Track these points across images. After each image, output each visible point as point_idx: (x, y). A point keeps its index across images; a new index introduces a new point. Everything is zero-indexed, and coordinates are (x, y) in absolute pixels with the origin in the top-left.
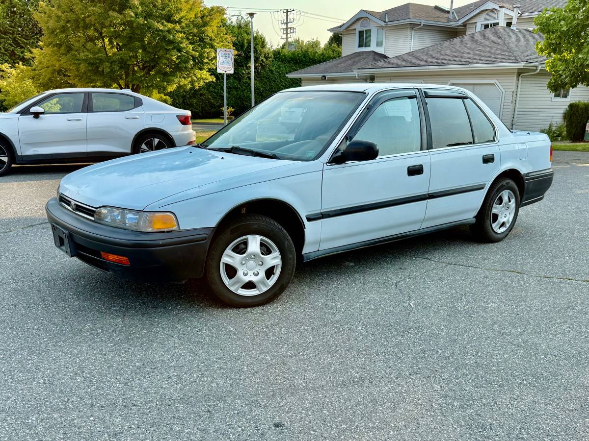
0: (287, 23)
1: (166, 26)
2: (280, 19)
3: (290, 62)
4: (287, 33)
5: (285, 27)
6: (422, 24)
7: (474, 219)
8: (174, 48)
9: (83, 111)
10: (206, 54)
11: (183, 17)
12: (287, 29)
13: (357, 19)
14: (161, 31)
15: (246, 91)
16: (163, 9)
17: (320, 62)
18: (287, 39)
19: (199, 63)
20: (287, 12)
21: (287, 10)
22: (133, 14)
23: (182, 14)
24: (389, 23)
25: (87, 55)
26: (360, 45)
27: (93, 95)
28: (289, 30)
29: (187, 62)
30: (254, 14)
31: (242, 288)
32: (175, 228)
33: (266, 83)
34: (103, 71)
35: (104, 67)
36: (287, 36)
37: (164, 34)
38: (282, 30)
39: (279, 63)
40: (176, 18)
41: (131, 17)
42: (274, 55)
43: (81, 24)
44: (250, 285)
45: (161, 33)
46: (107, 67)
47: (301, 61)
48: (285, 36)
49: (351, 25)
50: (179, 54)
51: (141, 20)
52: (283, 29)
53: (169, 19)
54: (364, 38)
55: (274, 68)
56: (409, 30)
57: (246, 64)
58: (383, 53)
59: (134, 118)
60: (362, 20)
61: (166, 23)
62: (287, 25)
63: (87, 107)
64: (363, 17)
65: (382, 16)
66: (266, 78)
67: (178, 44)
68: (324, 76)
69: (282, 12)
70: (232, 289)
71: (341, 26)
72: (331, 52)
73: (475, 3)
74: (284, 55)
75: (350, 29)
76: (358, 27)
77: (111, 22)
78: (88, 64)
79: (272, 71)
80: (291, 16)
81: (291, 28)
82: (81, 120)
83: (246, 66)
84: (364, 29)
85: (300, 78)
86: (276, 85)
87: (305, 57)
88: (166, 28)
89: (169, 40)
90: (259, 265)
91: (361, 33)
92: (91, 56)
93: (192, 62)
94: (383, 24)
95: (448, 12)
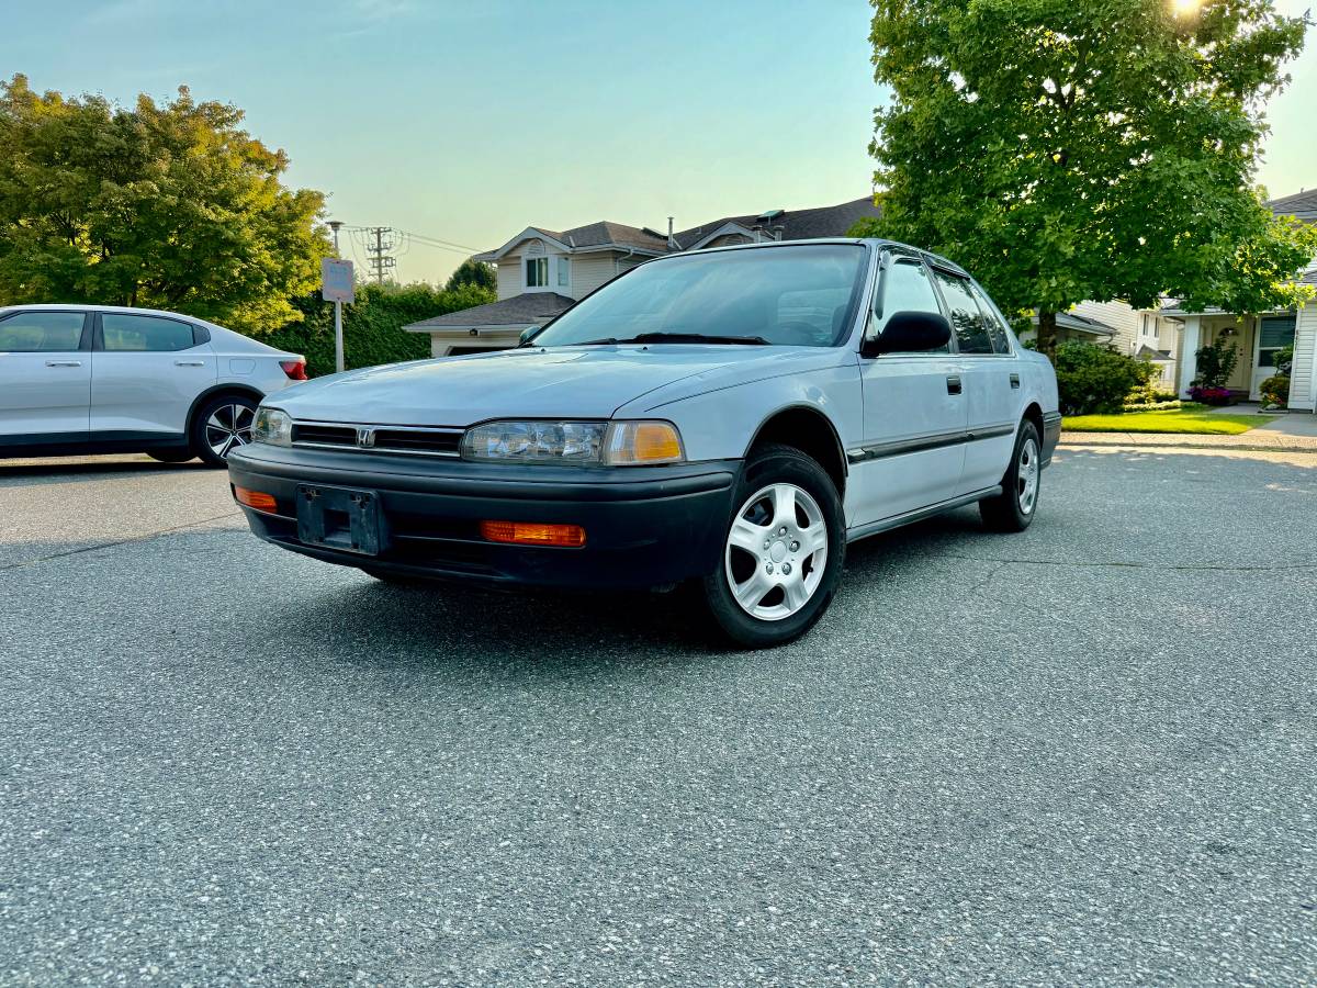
0: (379, 250)
1: (219, 214)
2: (366, 242)
3: (398, 310)
4: (380, 267)
5: (376, 255)
6: (632, 252)
7: (1000, 487)
8: (236, 255)
9: (81, 348)
10: (294, 267)
11: (252, 201)
12: (379, 259)
13: (523, 242)
14: (212, 222)
15: (320, 355)
16: (215, 183)
17: (452, 311)
18: (380, 275)
19: (279, 282)
20: (379, 233)
21: (379, 229)
22: (155, 188)
23: (252, 195)
24: (577, 249)
25: (49, 259)
26: (531, 283)
27: (104, 316)
28: (383, 261)
29: (258, 280)
30: (339, 223)
31: (760, 604)
32: (678, 457)
33: (356, 342)
34: (83, 290)
35: (87, 283)
36: (380, 270)
37: (217, 228)
38: (371, 262)
39: (380, 311)
40: (240, 201)
41: (153, 192)
42: (369, 297)
43: (34, 204)
44: (775, 596)
45: (211, 226)
46: (92, 282)
47: (419, 309)
48: (376, 271)
49: (513, 250)
50: (245, 267)
51: (172, 200)
52: (373, 259)
53: (224, 200)
54: (533, 272)
55: (370, 319)
56: (611, 262)
57: (319, 311)
58: (569, 296)
59: (194, 365)
60: (530, 243)
61: (220, 210)
62: (379, 254)
63: (92, 340)
64: (531, 238)
65: (565, 237)
66: (357, 335)
67: (243, 249)
68: (474, 330)
69: (370, 231)
70: (745, 605)
71: (494, 252)
72: (469, 296)
73: (703, 227)
74: (388, 298)
75: (510, 256)
76: (525, 254)
77: (105, 200)
78: (49, 276)
79: (366, 324)
80: (385, 239)
81: (386, 258)
82: (78, 365)
83: (319, 315)
84: (535, 257)
85: (429, 334)
86: (376, 346)
87: (424, 303)
88: (222, 219)
89: (227, 239)
90: (791, 549)
91: (531, 263)
92: (57, 260)
93: (266, 283)
94: (569, 250)
95: (666, 238)
